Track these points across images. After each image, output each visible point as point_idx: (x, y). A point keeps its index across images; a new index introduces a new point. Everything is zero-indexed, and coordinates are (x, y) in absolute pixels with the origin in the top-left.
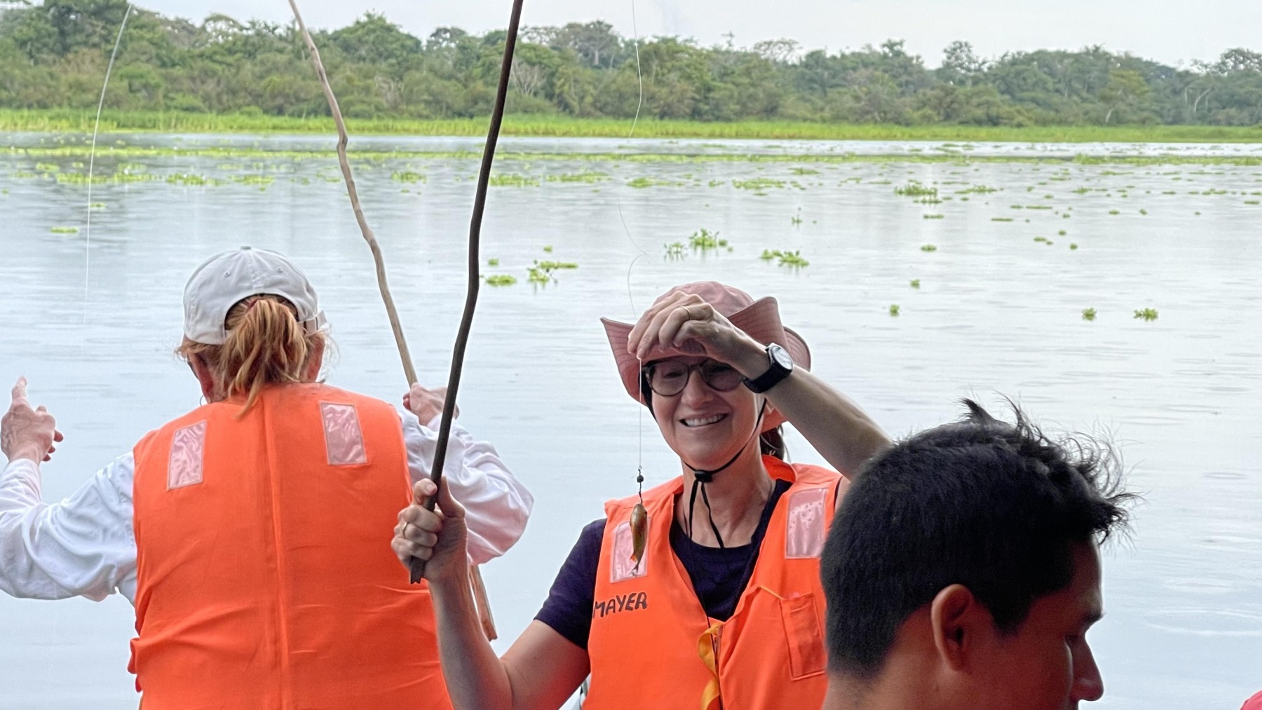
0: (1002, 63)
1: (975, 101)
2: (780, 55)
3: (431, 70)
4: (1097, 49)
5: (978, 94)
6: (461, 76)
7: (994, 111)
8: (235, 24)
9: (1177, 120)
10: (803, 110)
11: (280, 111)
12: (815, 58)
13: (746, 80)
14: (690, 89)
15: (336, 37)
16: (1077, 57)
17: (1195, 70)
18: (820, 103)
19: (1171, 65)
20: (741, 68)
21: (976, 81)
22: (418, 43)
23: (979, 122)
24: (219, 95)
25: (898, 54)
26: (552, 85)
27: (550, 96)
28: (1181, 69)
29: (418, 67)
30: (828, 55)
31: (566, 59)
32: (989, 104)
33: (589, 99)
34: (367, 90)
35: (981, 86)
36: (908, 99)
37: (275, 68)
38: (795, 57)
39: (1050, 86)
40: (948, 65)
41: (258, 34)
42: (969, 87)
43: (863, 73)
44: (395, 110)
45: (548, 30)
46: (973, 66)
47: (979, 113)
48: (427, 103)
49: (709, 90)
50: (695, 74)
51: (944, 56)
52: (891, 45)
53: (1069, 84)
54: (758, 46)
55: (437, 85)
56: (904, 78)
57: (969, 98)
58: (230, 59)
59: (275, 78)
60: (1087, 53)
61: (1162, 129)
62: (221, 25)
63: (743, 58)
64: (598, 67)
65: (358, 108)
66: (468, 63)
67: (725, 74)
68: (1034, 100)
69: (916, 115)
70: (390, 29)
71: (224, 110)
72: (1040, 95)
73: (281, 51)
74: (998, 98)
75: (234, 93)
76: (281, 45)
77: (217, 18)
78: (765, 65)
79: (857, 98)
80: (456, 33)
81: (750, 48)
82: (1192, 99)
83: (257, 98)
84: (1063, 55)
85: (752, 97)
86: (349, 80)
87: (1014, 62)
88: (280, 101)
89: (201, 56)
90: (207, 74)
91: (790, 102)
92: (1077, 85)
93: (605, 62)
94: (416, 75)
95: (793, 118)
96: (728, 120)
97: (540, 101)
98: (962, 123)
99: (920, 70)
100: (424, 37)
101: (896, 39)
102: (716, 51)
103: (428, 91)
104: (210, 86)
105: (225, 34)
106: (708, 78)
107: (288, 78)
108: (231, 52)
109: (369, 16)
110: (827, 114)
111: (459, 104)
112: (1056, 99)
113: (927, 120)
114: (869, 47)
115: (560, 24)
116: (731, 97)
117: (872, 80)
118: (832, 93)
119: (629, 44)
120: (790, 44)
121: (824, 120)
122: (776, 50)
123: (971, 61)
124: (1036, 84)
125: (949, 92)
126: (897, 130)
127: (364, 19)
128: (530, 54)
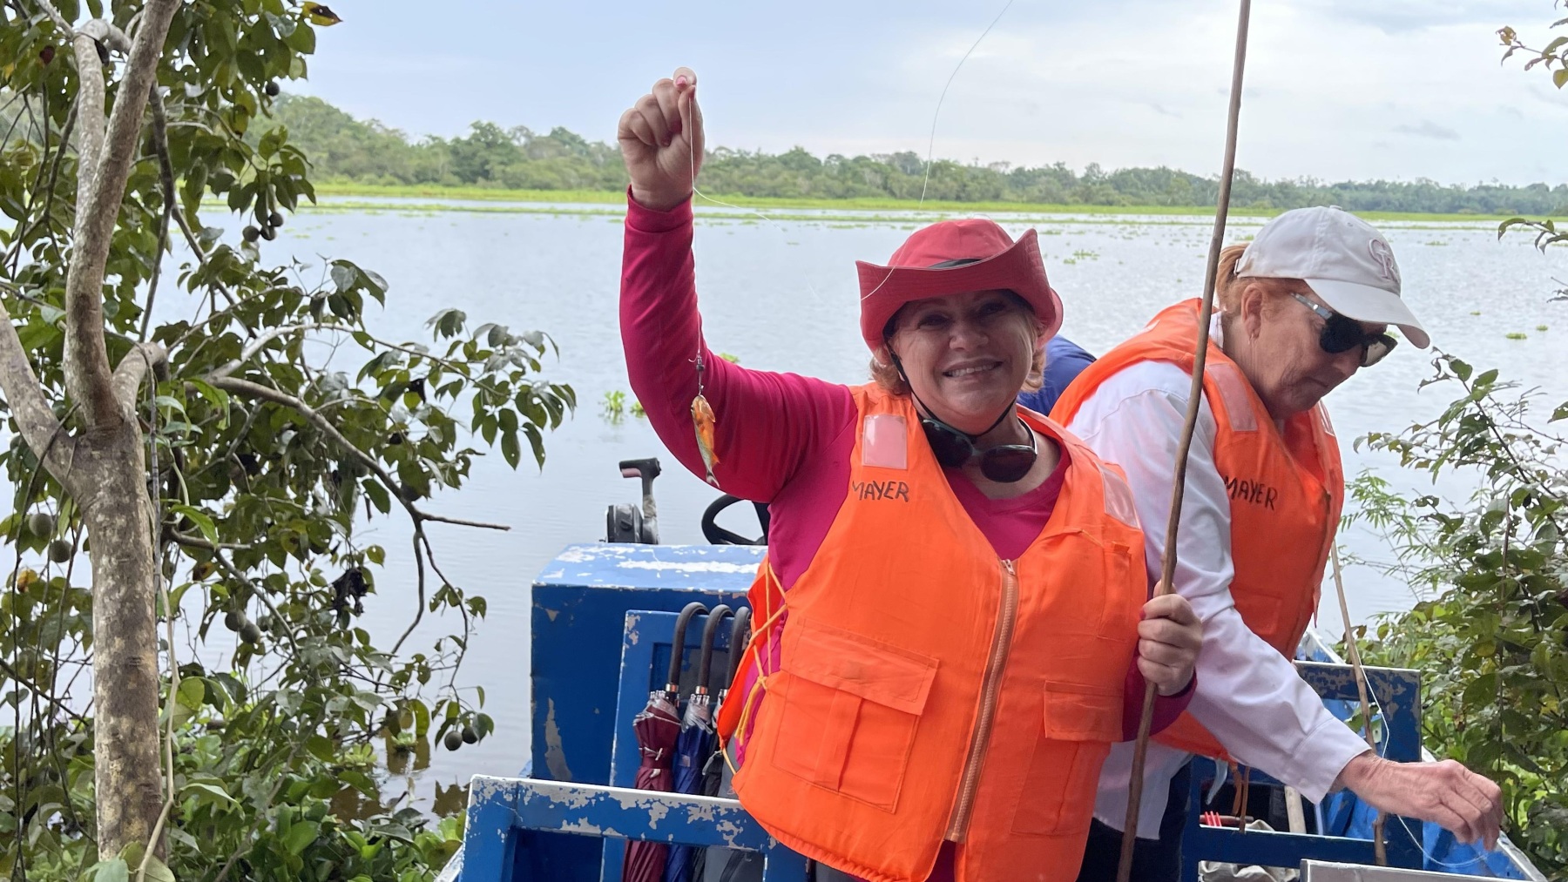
0: (1115, 174)
1: (1101, 193)
2: (1002, 169)
3: (827, 175)
4: (1164, 167)
5: (1102, 190)
6: (841, 178)
7: (1111, 198)
8: (729, 151)
9: (1204, 204)
10: (1012, 197)
11: (751, 194)
12: (1020, 171)
13: (984, 181)
14: (955, 186)
15: (780, 158)
16: (1154, 172)
17: (1214, 179)
18: (1021, 193)
19: (1201, 176)
20: (980, 175)
21: (1101, 183)
22: (820, 162)
23: (1102, 204)
24: (721, 187)
25: (1062, 169)
26: (886, 183)
27: (885, 188)
28: (1207, 178)
29: (819, 173)
30: (1026, 169)
31: (894, 170)
32: (1108, 195)
33: (905, 190)
34: (795, 184)
35: (1105, 186)
36: (1067, 192)
37: (749, 173)
38: (1009, 171)
39: (1140, 186)
40: (1087, 175)
41: (741, 156)
42: (1098, 186)
43: (1044, 179)
44: (808, 195)
45: (885, 156)
46: (1100, 176)
47: (1103, 199)
48: (824, 192)
49: (965, 186)
50: (959, 178)
51: (1085, 171)
52: (1058, 164)
53: (1149, 186)
54: (991, 165)
55: (829, 182)
56: (1065, 181)
57: (1098, 191)
58: (727, 168)
59: (749, 178)
60: (1159, 169)
61: (1196, 209)
62: (723, 152)
63: (984, 170)
64: (909, 175)
65: (790, 193)
66: (845, 172)
67: (974, 178)
68: (1131, 193)
69: (1070, 200)
70: (806, 154)
71: (724, 193)
72: (1134, 190)
73: (752, 164)
74: (1112, 192)
75: (729, 185)
76: (751, 161)
77: (721, 148)
78: (994, 174)
79: (1040, 191)
80: (839, 157)
81: (986, 166)
82: (1212, 193)
83: (740, 188)
84: (1146, 171)
85: (987, 190)
86: (786, 179)
87: (1122, 174)
88: (751, 190)
89: (714, 167)
90: (716, 176)
91: (1006, 193)
92: (1153, 186)
93: (913, 172)
94: (818, 177)
95: (1008, 201)
96: (974, 201)
97: (881, 191)
98: (1094, 204)
99: (1073, 178)
100: (823, 160)
101: (1061, 161)
102: (970, 167)
103: (825, 185)
104: (717, 182)
105: (725, 156)
106: (965, 180)
107: (756, 178)
108: (728, 165)
109: (796, 147)
110: (1025, 199)
111: (840, 191)
112: (1142, 193)
113: (1076, 202)
114: (1047, 165)
115: (891, 152)
116: (976, 190)
117: (1049, 182)
118: (1028, 189)
119: (926, 164)
120: (1007, 164)
121: (1023, 202)
122: (999, 167)
123: (1099, 172)
124: (1132, 185)
125: (1088, 188)
126: (1061, 207)
127: (793, 149)
128: (876, 167)
